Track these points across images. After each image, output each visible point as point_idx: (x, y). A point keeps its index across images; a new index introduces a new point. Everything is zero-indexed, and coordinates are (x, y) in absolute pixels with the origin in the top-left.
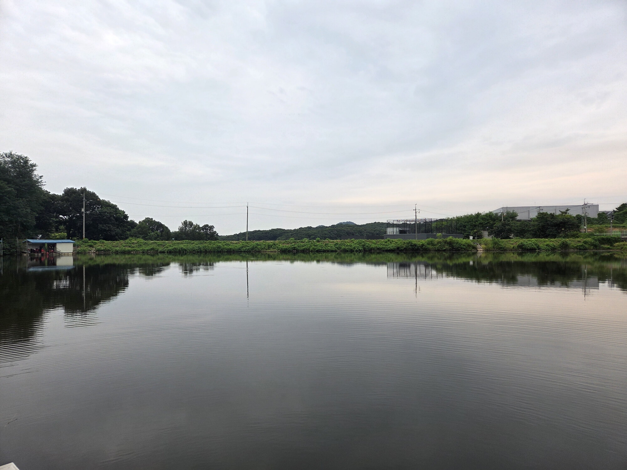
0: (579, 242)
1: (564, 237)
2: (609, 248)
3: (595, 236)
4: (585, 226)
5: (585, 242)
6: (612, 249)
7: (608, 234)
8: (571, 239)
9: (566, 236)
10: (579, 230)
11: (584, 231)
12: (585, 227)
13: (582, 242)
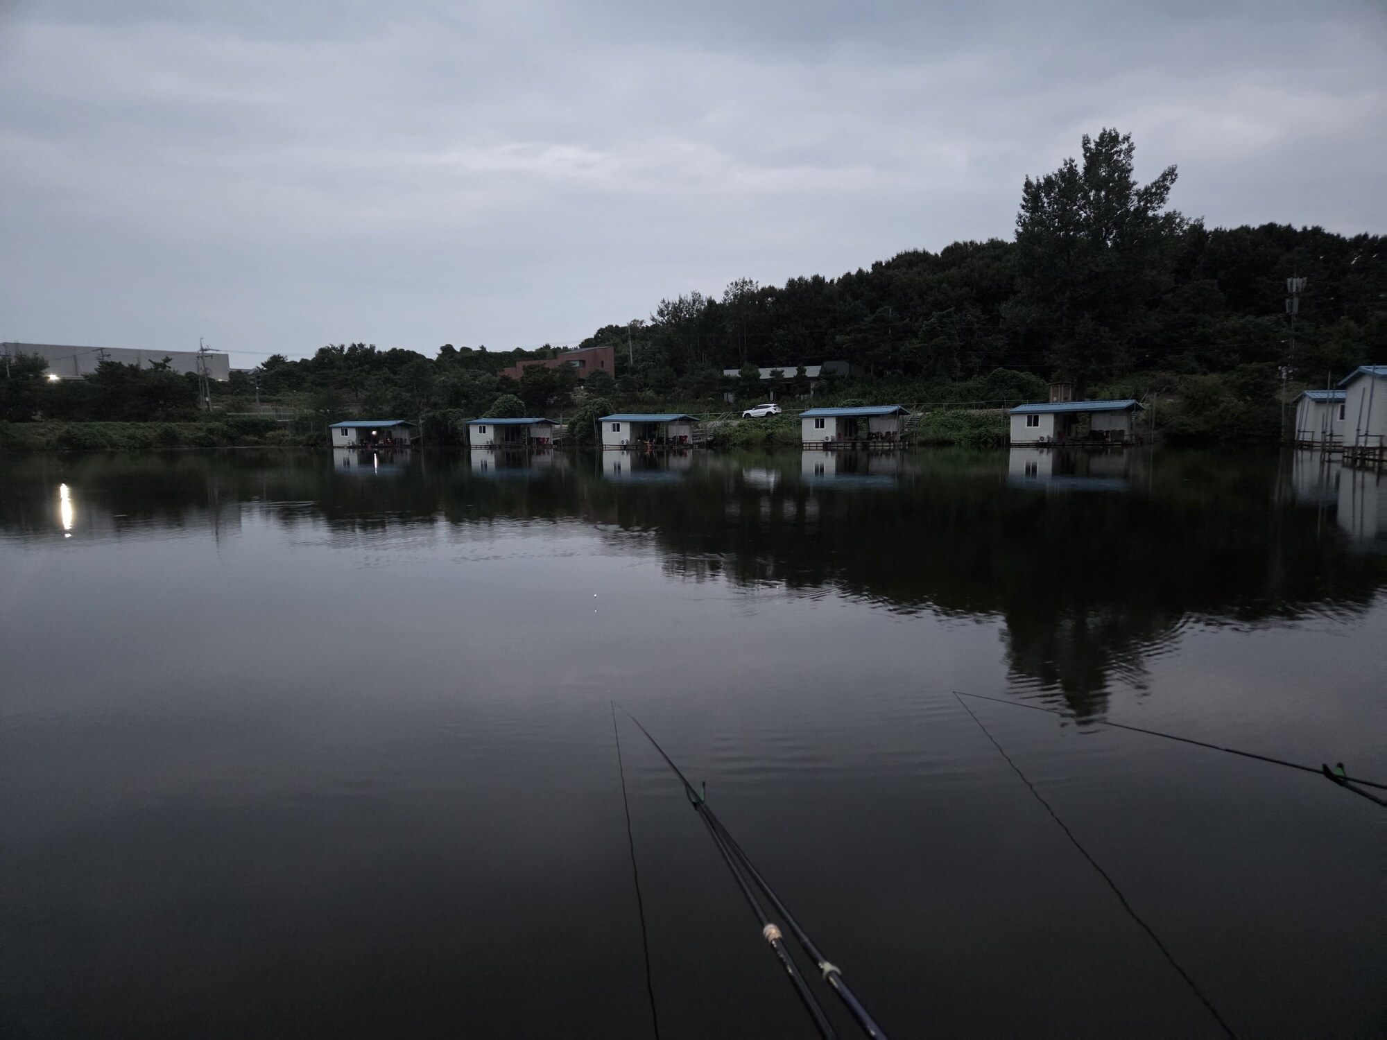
0: (200, 429)
1: (165, 421)
2: (257, 443)
3: (229, 416)
4: (206, 396)
5: (210, 431)
6: (262, 444)
7: (253, 414)
8: (182, 423)
9: (169, 418)
10: (194, 406)
11: (206, 407)
12: (207, 399)
13: (204, 430)
